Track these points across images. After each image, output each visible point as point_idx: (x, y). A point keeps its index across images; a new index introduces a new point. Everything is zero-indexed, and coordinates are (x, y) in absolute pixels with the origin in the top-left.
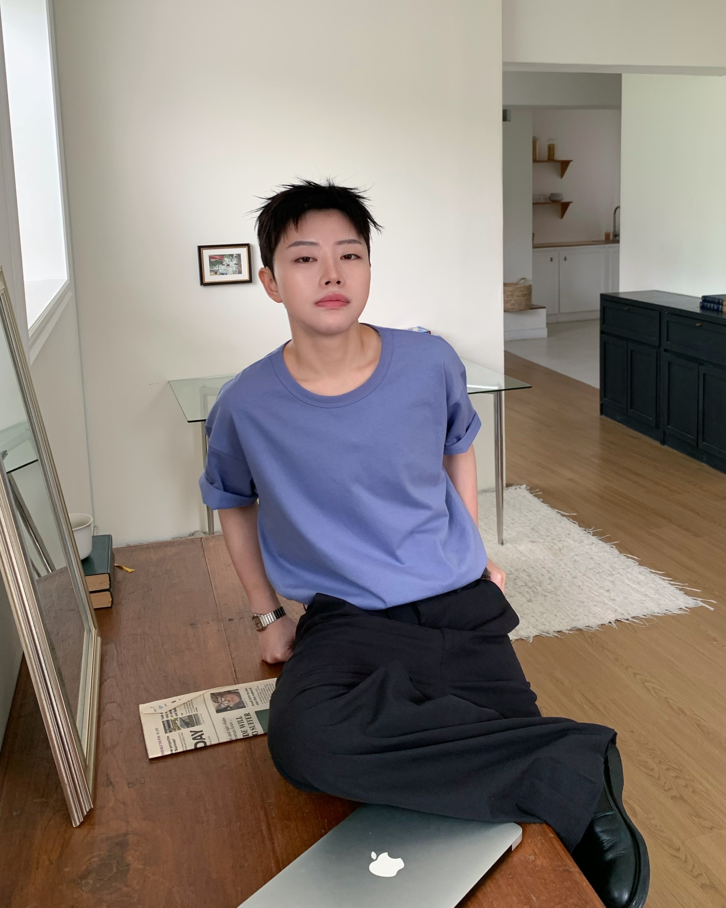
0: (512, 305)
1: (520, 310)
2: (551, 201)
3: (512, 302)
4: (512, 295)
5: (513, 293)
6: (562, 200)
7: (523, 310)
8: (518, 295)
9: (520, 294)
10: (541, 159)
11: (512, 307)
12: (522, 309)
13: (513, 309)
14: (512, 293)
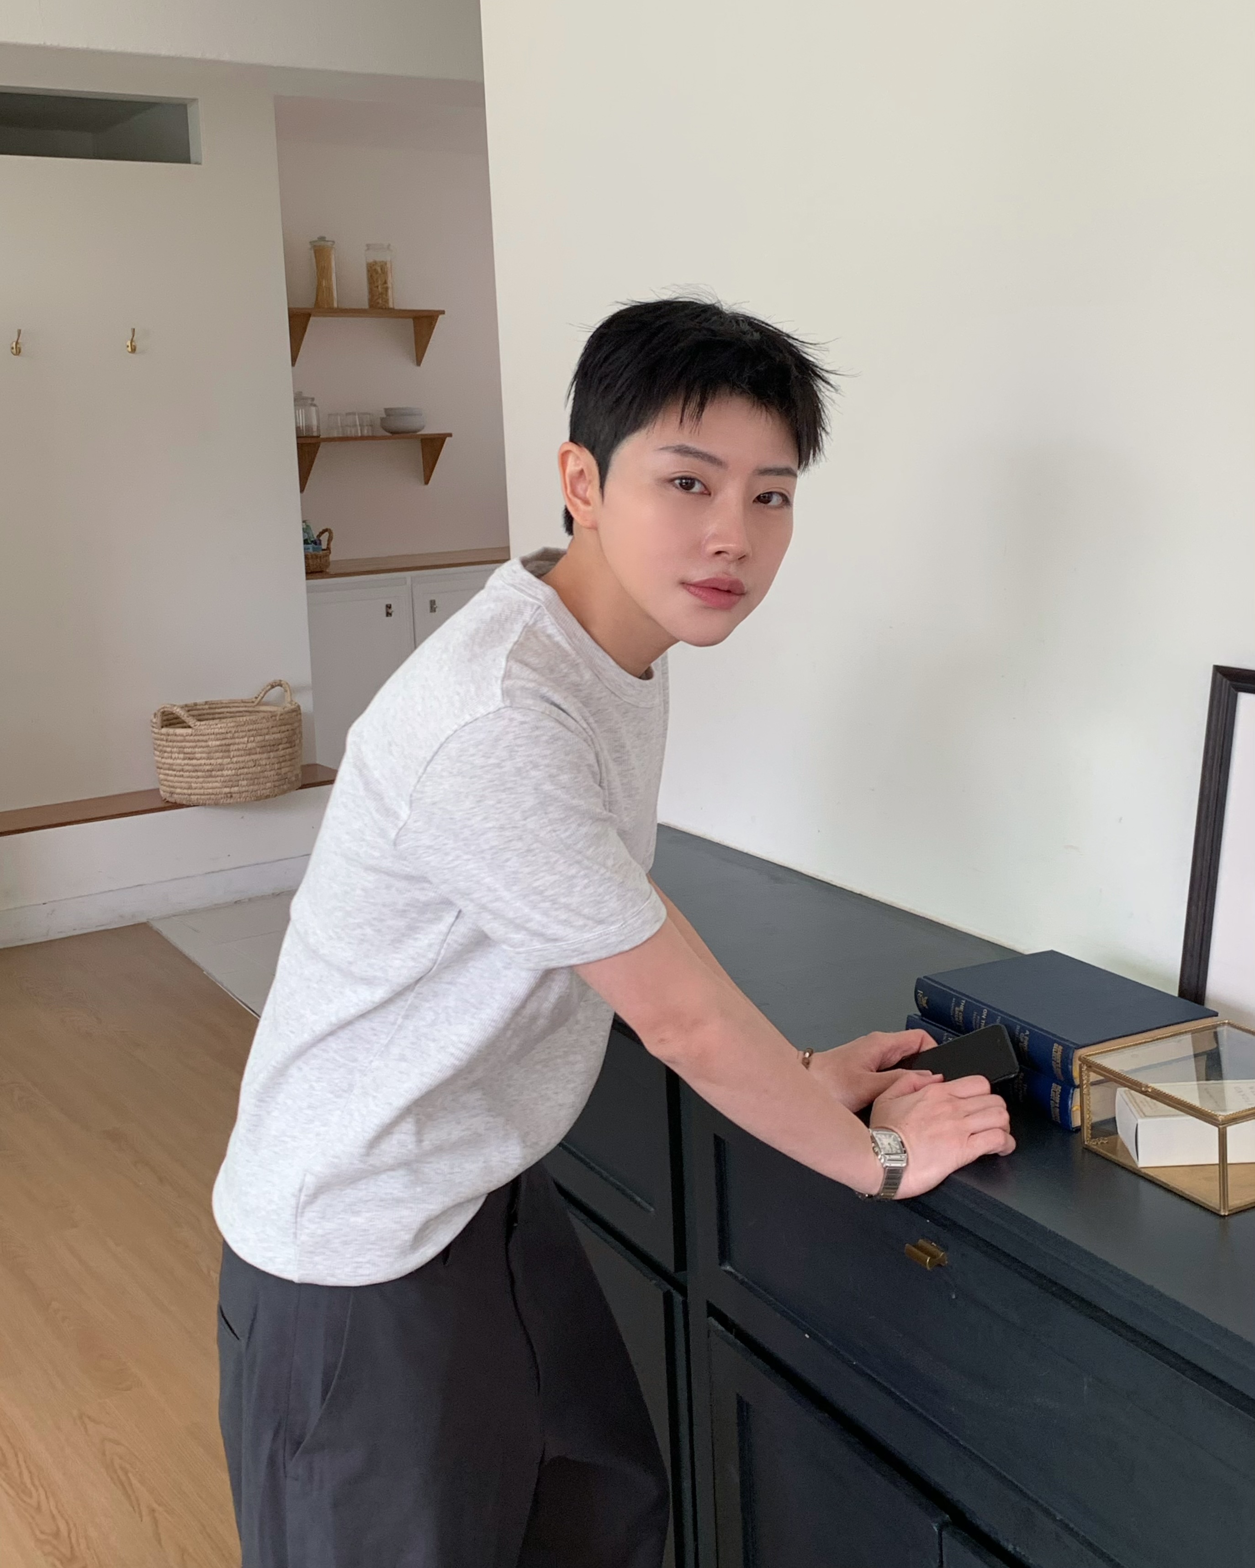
0: (232, 782)
1: (258, 799)
2: (386, 430)
3: (225, 773)
4: (225, 750)
5: (227, 742)
6: (423, 427)
7: (267, 797)
8: (250, 745)
9: (254, 744)
10: (347, 305)
11: (227, 790)
12: (267, 792)
13: (230, 795)
14: (224, 742)
